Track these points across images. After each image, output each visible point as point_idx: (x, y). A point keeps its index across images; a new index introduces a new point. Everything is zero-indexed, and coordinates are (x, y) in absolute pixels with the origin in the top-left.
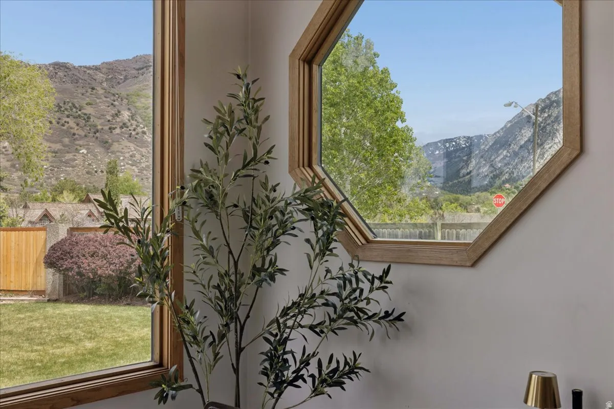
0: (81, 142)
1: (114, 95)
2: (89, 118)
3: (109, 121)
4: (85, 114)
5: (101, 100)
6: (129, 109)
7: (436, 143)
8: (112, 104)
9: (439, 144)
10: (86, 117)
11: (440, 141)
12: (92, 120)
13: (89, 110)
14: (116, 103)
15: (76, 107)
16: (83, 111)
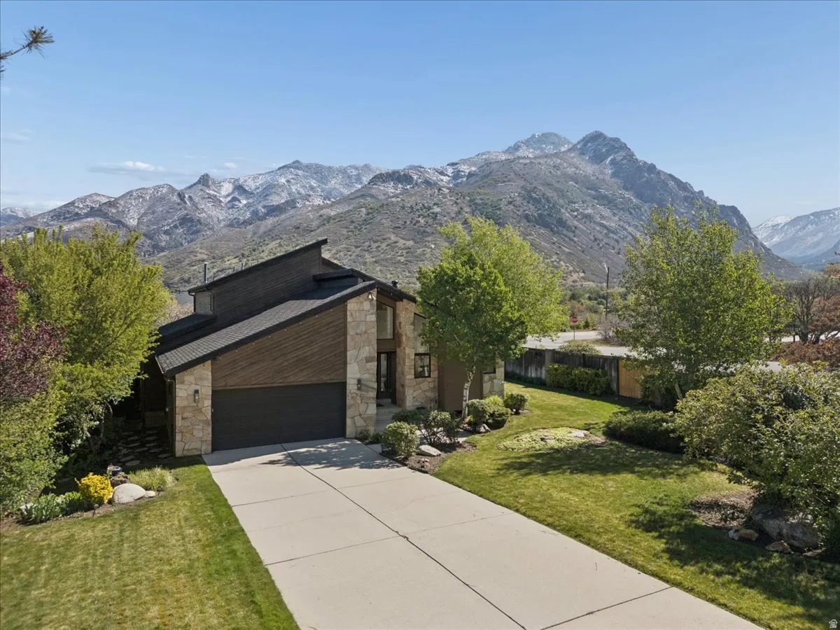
0: (429, 239)
1: (457, 194)
2: (436, 216)
4: (433, 213)
5: (446, 200)
6: (470, 206)
7: (808, 216)
8: (456, 202)
9: (812, 217)
10: (434, 216)
11: (812, 214)
12: (438, 218)
13: (436, 209)
14: (459, 201)
15: (425, 208)
16: (431, 211)
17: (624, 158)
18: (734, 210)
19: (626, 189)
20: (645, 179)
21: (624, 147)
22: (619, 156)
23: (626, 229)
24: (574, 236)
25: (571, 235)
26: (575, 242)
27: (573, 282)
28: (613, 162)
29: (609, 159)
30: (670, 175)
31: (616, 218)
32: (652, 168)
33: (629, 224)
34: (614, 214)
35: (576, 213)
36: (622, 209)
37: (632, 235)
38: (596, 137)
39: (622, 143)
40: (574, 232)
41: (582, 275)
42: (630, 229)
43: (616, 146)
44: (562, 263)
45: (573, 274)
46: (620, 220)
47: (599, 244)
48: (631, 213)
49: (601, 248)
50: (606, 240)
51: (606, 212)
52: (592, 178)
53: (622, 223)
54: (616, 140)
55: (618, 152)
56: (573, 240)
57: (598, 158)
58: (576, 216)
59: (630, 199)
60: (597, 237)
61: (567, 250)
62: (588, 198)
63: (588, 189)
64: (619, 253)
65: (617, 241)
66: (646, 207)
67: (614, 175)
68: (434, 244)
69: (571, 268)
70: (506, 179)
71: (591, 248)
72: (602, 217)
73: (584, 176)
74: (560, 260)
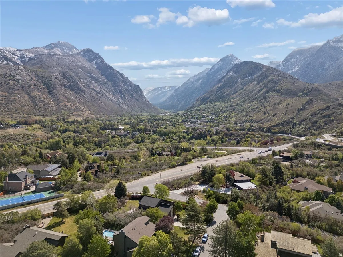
0: (17, 92)
1: (29, 70)
2: (19, 81)
3: (28, 82)
4: (17, 79)
5: (23, 73)
6: (36, 77)
8: (28, 75)
13: (18, 77)
14: (30, 74)
15: (12, 76)
17: (101, 62)
18: (138, 86)
19: (102, 75)
20: (109, 72)
21: (100, 57)
22: (99, 61)
23: (103, 92)
24: (85, 95)
25: (83, 94)
26: (85, 97)
27: (87, 115)
28: (96, 63)
29: (95, 61)
30: (118, 71)
31: (99, 87)
32: (111, 68)
33: (104, 89)
34: (98, 85)
35: (84, 84)
36: (101, 83)
37: (106, 95)
38: (89, 51)
39: (100, 56)
40: (84, 93)
41: (90, 112)
42: (105, 92)
43: (97, 56)
44: (81, 107)
45: (86, 112)
46: (101, 88)
47: (94, 99)
48: (104, 85)
49: (95, 100)
50: (96, 97)
51: (95, 84)
52: (89, 69)
53: (101, 89)
54: (98, 54)
55: (98, 59)
56: (84, 97)
57: (90, 60)
58: (84, 86)
59: (104, 80)
60: (93, 95)
61: (82, 101)
62: (87, 77)
63: (87, 73)
64: (102, 102)
65: (101, 97)
66: (110, 83)
67: (97, 68)
68: (20, 95)
69: (85, 109)
70: (52, 66)
71: (91, 100)
72: (94, 86)
73: (86, 67)
74: (80, 105)
